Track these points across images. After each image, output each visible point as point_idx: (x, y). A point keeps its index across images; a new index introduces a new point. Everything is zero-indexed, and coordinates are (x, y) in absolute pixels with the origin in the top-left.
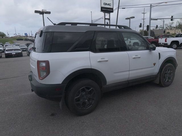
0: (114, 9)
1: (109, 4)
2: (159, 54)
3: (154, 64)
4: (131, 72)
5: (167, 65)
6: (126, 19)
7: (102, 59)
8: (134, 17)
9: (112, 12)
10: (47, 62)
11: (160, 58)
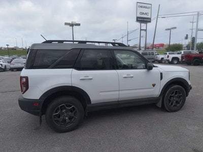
1: (146, 14)
2: (161, 74)
3: (154, 85)
5: (172, 87)
6: (166, 30)
7: (85, 77)
8: (175, 28)
9: (150, 22)
10: (27, 78)
11: (161, 78)
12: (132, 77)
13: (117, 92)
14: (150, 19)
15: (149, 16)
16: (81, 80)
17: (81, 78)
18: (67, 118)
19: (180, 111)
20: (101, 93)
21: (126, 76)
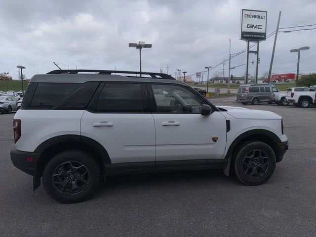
0: (267, 35)
1: (257, 27)
2: (228, 122)
3: (215, 140)
4: (158, 148)
6: (292, 51)
7: (102, 122)
8: (307, 48)
9: (264, 39)
10: (19, 121)
11: (228, 129)
12: (178, 125)
13: (153, 148)
14: (264, 34)
15: (263, 31)
16: (95, 126)
17: (95, 124)
18: (73, 182)
19: (265, 185)
20: (127, 149)
21: (167, 123)
